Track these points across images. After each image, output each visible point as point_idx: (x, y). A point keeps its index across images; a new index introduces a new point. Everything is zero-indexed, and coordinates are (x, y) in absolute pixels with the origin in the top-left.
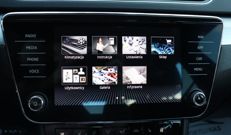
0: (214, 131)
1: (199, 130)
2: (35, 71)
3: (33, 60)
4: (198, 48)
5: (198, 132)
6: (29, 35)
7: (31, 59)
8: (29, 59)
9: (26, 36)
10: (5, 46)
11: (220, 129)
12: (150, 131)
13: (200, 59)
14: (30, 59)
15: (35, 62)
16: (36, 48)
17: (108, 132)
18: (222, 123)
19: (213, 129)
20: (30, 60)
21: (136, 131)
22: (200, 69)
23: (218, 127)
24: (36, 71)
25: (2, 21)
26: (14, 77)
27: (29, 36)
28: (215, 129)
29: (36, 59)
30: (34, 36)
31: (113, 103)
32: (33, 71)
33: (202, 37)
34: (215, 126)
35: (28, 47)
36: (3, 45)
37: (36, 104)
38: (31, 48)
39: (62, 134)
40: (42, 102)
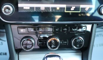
1: (100, 34)
5: (99, 35)
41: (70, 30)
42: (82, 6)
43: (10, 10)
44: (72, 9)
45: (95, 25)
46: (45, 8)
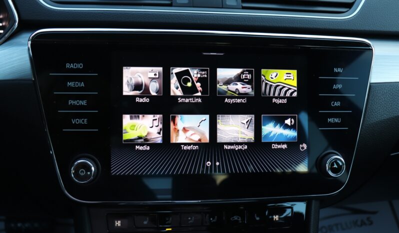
0: (361, 225)
1: (337, 225)
2: (80, 121)
3: (78, 103)
4: (334, 87)
5: (335, 228)
6: (72, 64)
7: (75, 102)
8: (71, 102)
9: (68, 65)
10: (33, 81)
11: (371, 223)
12: (258, 219)
13: (337, 104)
14: (73, 102)
15: (81, 107)
16: (82, 84)
17: (191, 220)
18: (374, 213)
19: (359, 223)
20: (74, 104)
21: (236, 218)
22: (337, 120)
23: (368, 219)
24: (83, 121)
25: (30, 42)
26: (47, 130)
27: (72, 66)
28: (363, 223)
29: (83, 103)
30: (80, 66)
31: (203, 171)
32: (77, 121)
33: (340, 70)
34: (364, 217)
35: (71, 84)
36: (31, 80)
37: (82, 173)
38: (75, 85)
39: (117, 222)
40: (93, 169)
43: (91, 171)
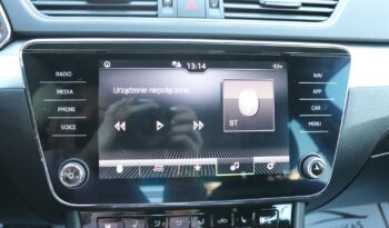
2: (69, 127)
3: (67, 110)
4: (315, 91)
6: (61, 73)
7: (64, 109)
8: (60, 109)
9: (57, 74)
10: (24, 89)
12: (244, 221)
13: (318, 108)
15: (70, 114)
16: (71, 92)
17: (179, 223)
18: (365, 217)
21: (222, 221)
22: (317, 124)
23: (358, 223)
24: (72, 127)
25: (21, 52)
29: (72, 109)
30: (68, 74)
32: (66, 127)
33: (319, 75)
34: (354, 221)
35: (60, 92)
37: (70, 176)
38: (64, 93)
39: (108, 226)
40: (81, 173)
41: (236, 222)
42: (257, 159)
43: (79, 176)
44: (233, 168)
45: (300, 207)
46: (166, 168)
